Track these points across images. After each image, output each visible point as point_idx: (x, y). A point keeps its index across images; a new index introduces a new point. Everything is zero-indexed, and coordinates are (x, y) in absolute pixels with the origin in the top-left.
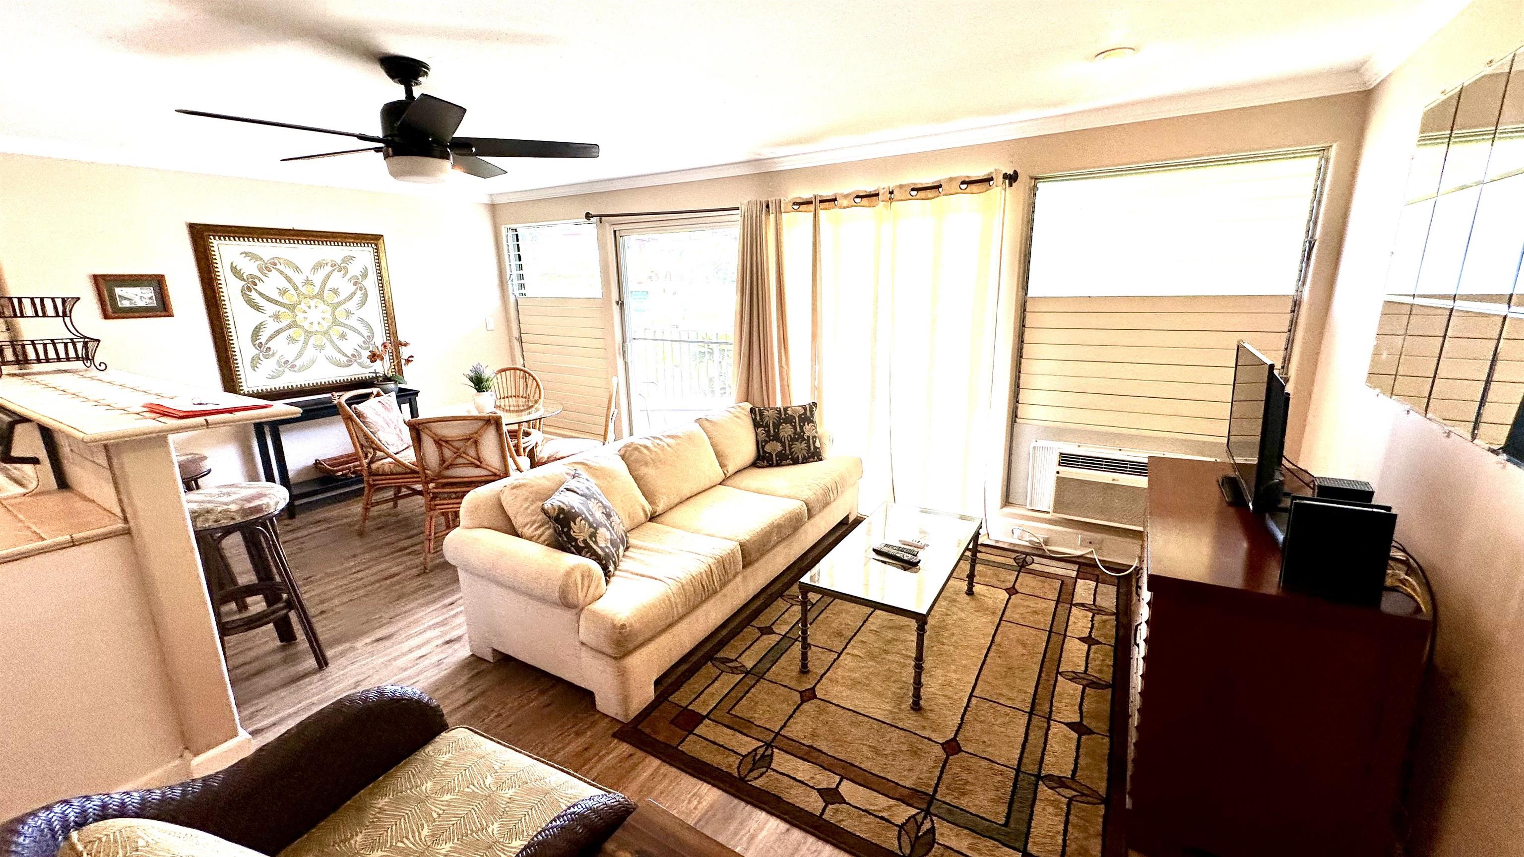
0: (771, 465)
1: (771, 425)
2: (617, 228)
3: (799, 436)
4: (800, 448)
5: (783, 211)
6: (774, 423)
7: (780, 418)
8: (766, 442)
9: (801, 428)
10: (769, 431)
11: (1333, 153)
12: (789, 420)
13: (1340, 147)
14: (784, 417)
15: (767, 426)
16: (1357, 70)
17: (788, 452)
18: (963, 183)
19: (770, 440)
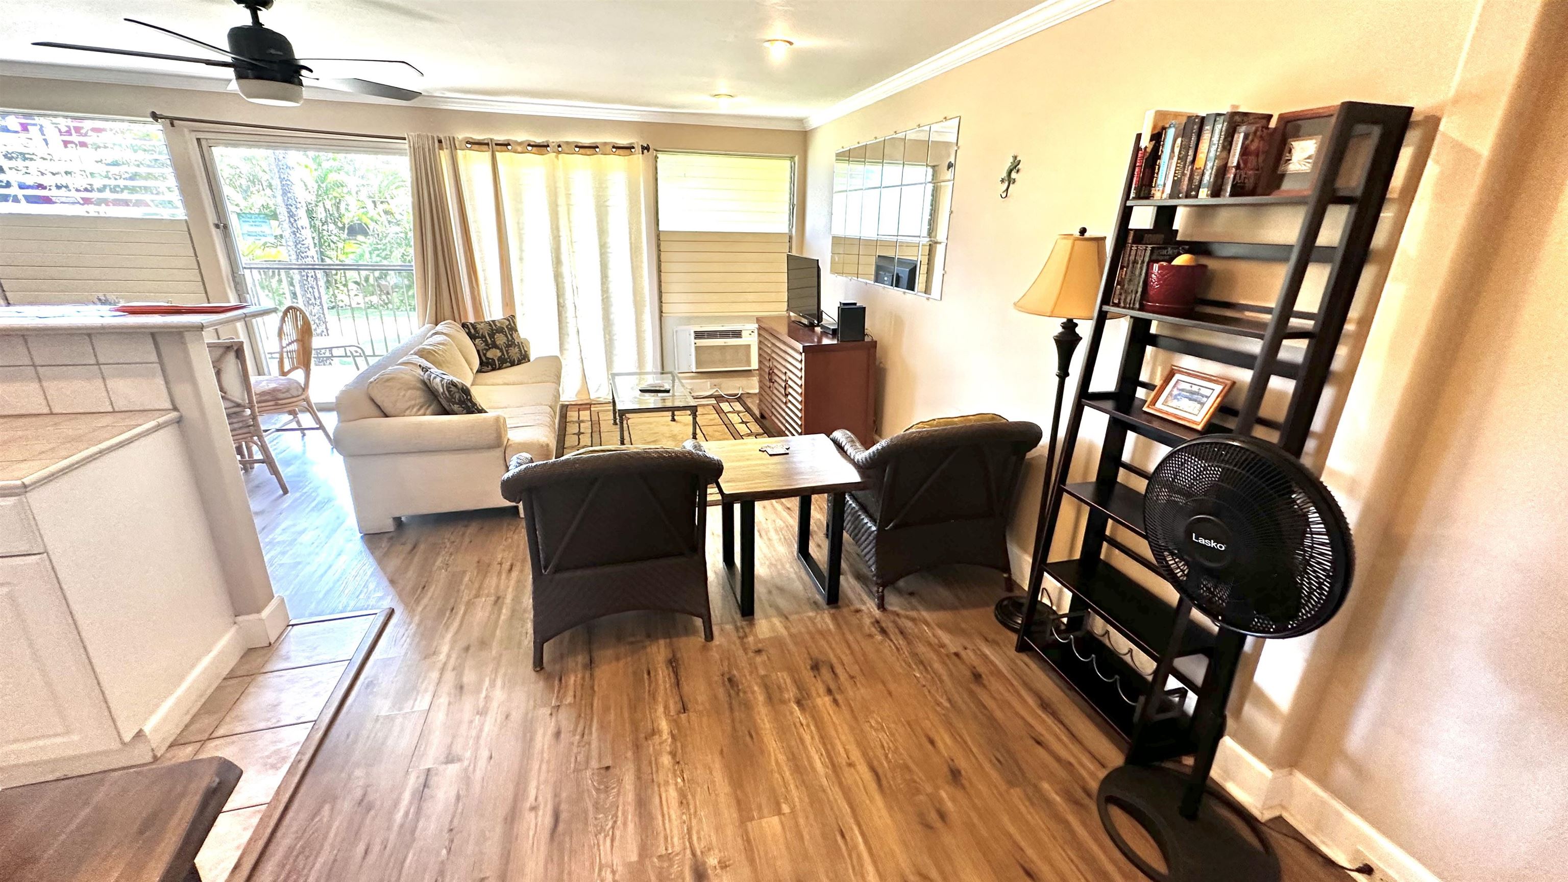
0: (494, 369)
1: (487, 336)
2: (200, 135)
3: (511, 344)
4: (514, 352)
5: (458, 147)
6: (488, 334)
7: (492, 330)
8: (487, 350)
9: (511, 335)
10: (486, 341)
11: (796, 159)
12: (501, 330)
13: (799, 158)
14: (495, 329)
15: (483, 337)
16: (801, 121)
17: (506, 356)
18: (614, 147)
19: (490, 348)
